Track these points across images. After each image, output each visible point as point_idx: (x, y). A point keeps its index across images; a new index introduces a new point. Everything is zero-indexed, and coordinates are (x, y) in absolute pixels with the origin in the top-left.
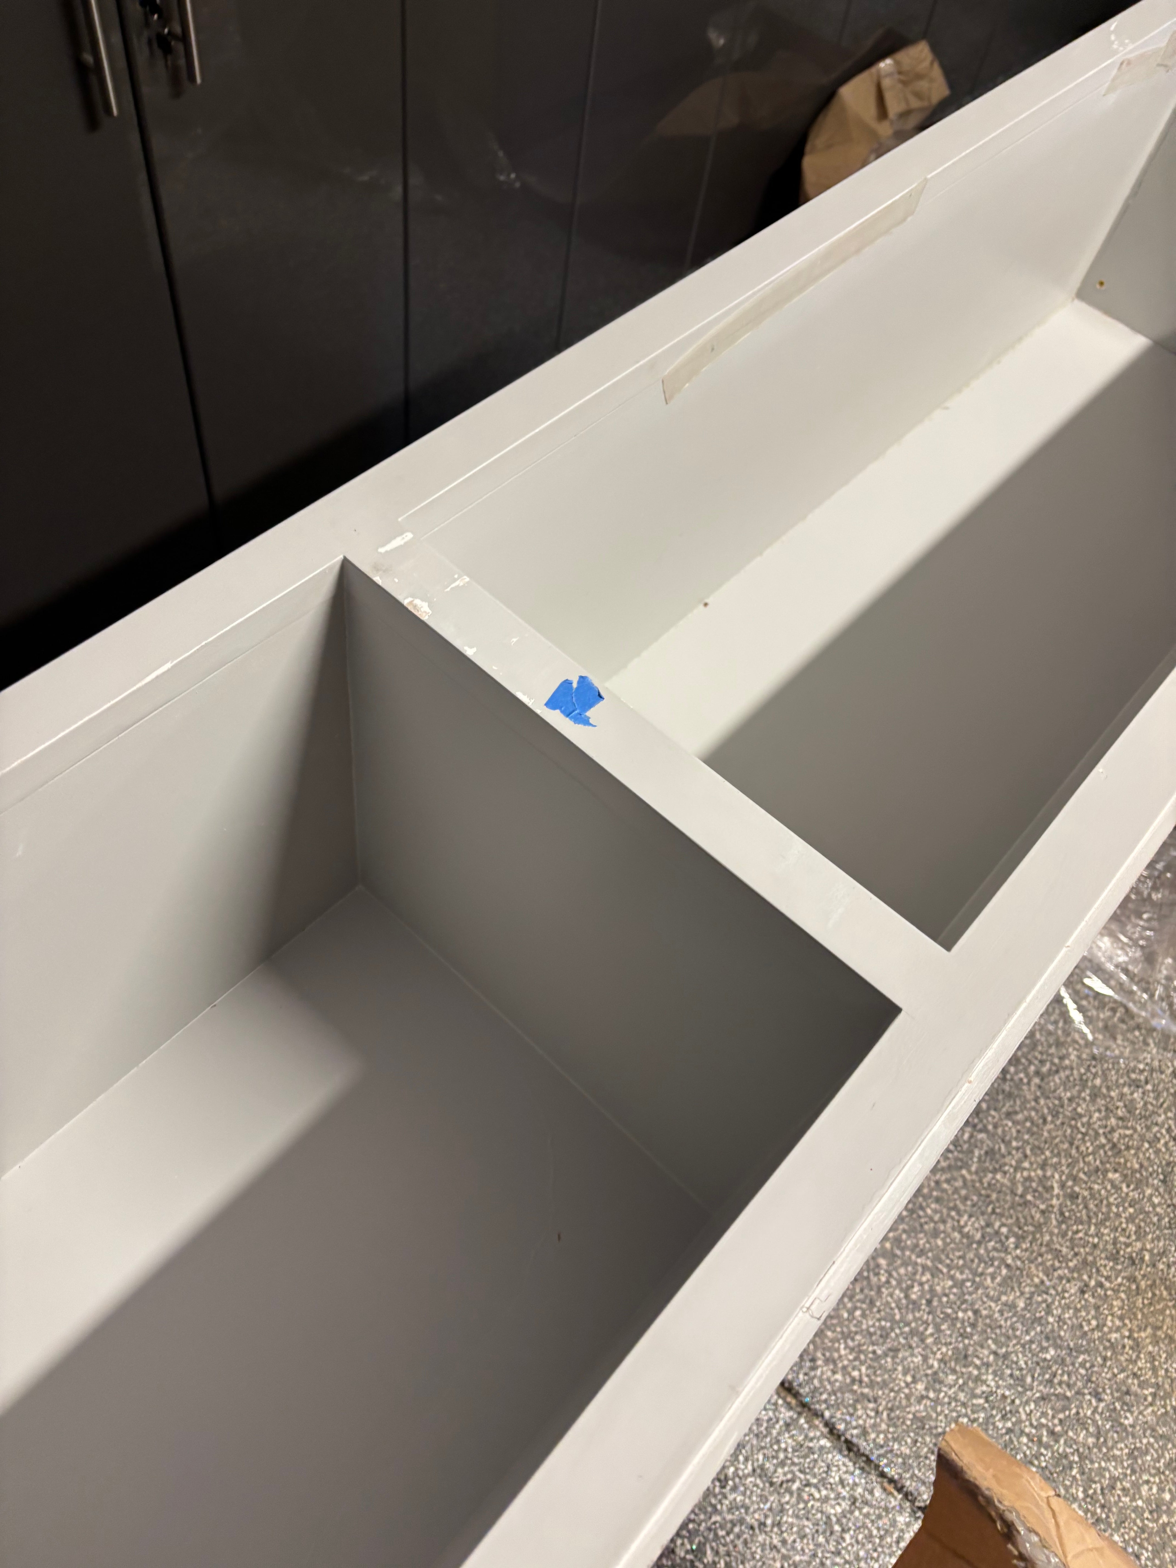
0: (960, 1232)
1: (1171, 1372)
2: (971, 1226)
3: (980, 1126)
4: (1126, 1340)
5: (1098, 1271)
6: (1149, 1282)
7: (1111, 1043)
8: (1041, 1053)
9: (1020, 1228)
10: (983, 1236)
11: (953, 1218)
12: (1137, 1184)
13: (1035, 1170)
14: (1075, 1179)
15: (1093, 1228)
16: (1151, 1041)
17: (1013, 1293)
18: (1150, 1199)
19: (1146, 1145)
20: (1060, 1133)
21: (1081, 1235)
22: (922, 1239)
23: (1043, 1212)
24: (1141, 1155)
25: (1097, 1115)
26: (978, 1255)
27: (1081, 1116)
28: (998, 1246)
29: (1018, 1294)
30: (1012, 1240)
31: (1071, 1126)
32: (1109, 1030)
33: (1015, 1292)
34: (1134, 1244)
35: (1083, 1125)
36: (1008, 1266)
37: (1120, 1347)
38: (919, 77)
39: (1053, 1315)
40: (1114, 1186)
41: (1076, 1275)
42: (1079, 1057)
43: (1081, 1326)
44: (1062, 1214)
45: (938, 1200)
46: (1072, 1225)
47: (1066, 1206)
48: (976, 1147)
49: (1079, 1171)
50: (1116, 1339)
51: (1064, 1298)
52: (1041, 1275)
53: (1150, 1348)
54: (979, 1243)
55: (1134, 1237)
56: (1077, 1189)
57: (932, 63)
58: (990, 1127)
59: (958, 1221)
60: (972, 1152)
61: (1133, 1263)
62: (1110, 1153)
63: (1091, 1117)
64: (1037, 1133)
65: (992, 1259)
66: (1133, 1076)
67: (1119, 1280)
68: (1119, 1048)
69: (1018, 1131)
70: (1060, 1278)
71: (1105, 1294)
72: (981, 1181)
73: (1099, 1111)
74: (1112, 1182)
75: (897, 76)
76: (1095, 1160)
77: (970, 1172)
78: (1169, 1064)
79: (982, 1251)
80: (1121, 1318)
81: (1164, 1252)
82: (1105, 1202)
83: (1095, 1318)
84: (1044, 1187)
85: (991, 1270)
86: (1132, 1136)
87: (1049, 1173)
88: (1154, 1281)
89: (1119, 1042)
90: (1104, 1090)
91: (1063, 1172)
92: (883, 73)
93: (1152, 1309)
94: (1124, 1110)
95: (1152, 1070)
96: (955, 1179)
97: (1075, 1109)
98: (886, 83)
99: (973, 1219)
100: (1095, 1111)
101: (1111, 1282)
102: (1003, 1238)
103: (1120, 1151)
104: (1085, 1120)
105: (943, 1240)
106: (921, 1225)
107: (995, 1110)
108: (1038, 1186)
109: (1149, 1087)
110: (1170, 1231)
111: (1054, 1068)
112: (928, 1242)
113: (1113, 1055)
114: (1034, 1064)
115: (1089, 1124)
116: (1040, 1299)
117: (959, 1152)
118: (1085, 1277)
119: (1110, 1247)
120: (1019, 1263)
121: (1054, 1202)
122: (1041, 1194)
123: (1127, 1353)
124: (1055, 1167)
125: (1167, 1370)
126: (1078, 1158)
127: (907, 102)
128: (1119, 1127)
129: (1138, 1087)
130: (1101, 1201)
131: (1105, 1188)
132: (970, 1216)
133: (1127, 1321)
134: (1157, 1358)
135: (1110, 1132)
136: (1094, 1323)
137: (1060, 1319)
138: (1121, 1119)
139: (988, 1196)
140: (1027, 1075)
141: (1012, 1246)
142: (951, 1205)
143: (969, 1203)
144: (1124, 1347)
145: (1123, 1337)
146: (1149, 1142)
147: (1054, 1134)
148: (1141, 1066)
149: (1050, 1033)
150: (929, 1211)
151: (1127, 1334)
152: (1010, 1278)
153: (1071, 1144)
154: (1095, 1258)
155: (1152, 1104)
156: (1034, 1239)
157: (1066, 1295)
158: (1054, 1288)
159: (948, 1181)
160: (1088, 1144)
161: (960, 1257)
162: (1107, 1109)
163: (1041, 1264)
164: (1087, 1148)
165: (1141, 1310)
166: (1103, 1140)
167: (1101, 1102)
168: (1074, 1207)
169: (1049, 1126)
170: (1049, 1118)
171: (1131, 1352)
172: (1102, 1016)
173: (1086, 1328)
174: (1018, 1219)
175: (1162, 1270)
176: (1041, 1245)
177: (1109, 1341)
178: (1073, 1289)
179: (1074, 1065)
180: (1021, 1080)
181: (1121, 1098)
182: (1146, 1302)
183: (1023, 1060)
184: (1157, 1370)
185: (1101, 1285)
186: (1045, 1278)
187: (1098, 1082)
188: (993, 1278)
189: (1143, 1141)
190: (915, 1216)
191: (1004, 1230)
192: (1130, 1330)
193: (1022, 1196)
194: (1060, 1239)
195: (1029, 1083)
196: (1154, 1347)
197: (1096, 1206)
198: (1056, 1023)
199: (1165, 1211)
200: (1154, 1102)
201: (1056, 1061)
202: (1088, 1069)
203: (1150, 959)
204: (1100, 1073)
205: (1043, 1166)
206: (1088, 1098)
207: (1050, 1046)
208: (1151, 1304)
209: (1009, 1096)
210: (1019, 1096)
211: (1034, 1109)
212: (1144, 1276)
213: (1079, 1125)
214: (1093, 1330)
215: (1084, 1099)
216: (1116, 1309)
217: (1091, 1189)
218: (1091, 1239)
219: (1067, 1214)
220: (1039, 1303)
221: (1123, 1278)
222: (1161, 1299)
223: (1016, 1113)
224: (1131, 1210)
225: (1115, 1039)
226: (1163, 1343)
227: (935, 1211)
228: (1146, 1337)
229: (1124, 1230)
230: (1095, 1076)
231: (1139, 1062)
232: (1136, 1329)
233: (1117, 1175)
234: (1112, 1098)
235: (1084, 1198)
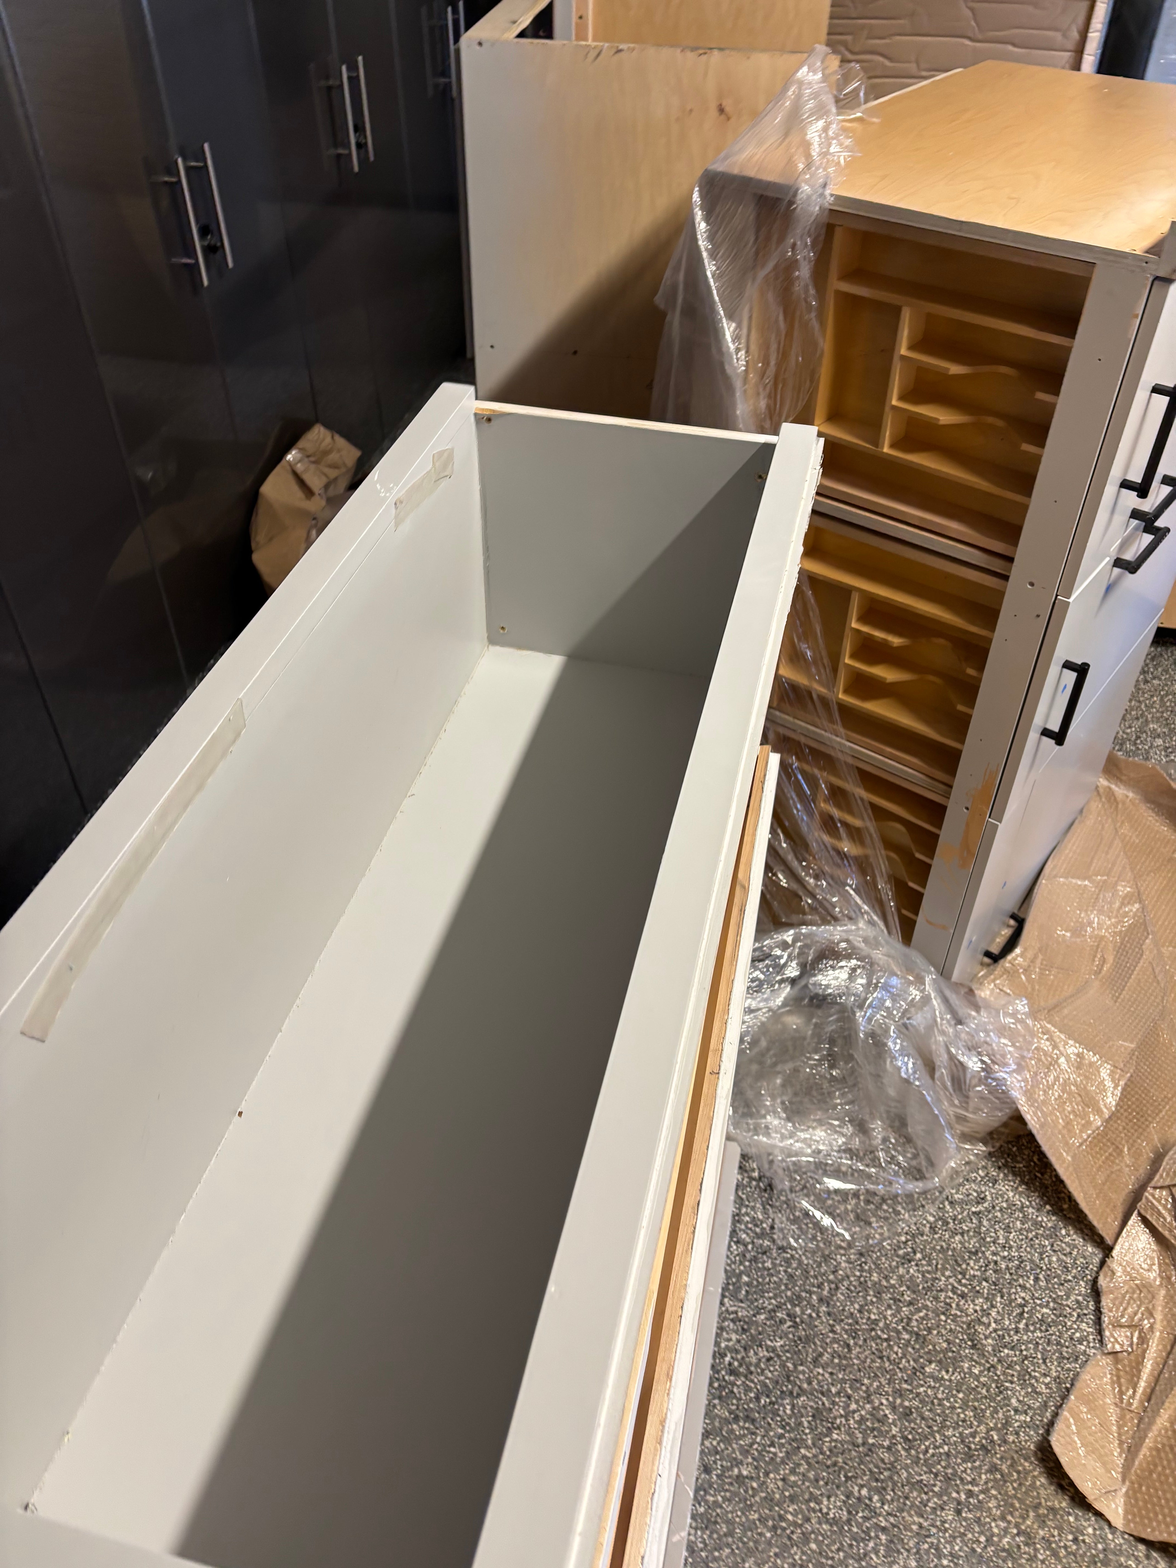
0: (827, 1522)
1: (1070, 1547)
2: (833, 1507)
3: (796, 1390)
4: (1017, 1539)
5: (962, 1479)
6: (1009, 1463)
7: (868, 1231)
8: (815, 1277)
9: (877, 1480)
10: (849, 1513)
11: (814, 1511)
12: (953, 1364)
13: (863, 1408)
14: (900, 1393)
15: (938, 1436)
16: (899, 1208)
17: (901, 1557)
18: (971, 1373)
19: (943, 1318)
20: (867, 1353)
21: (931, 1451)
22: (796, 1553)
23: (889, 1448)
24: (944, 1332)
25: (889, 1312)
26: (854, 1538)
27: (876, 1322)
28: (867, 1513)
29: (905, 1554)
30: (876, 1498)
31: (873, 1339)
32: (861, 1219)
33: (902, 1554)
34: (978, 1429)
35: (882, 1331)
36: (884, 1529)
37: (1015, 1550)
38: (326, 453)
39: (945, 1556)
40: (936, 1379)
41: (945, 1498)
42: (849, 1261)
43: (974, 1550)
44: (906, 1439)
45: (793, 1499)
46: (920, 1445)
47: (906, 1428)
48: (802, 1416)
49: (900, 1384)
50: (1008, 1543)
51: (946, 1530)
52: (916, 1519)
53: (1041, 1533)
54: (849, 1522)
55: (976, 1423)
56: (907, 1403)
57: (333, 437)
58: (805, 1386)
59: (821, 1510)
60: (800, 1424)
61: (988, 1451)
62: (917, 1346)
63: (885, 1318)
64: (846, 1366)
65: (867, 1532)
66: (901, 1252)
67: (983, 1477)
68: (878, 1230)
69: (831, 1374)
70: (934, 1509)
71: (979, 1501)
72: (822, 1453)
73: (889, 1307)
74: (932, 1376)
75: (306, 460)
76: (909, 1362)
77: (807, 1447)
78: (925, 1222)
79: (855, 1530)
80: (1003, 1518)
81: (1007, 1421)
82: (936, 1401)
83: (981, 1533)
84: (879, 1421)
85: (871, 1544)
86: (927, 1315)
87: (877, 1403)
88: (1012, 1458)
89: (874, 1225)
90: (884, 1283)
91: (887, 1393)
92: (293, 463)
93: (1024, 1490)
94: (908, 1293)
95: (914, 1236)
96: (799, 1465)
97: (869, 1318)
98: (299, 467)
99: (832, 1499)
100: (886, 1310)
101: (977, 1485)
102: (867, 1501)
103: (924, 1337)
104: (881, 1324)
105: (816, 1541)
106: (790, 1538)
107: (801, 1365)
108: (873, 1424)
109: (919, 1256)
110: (1002, 1396)
111: (833, 1286)
112: (803, 1553)
113: (876, 1241)
114: (814, 1292)
115: (887, 1326)
116: (926, 1546)
117: (789, 1432)
118: (954, 1495)
119: (960, 1447)
120: (892, 1520)
121: (894, 1430)
122: (880, 1431)
123: (1025, 1553)
124: (877, 1392)
125: (1066, 1547)
126: (894, 1369)
127: (326, 475)
128: (913, 1314)
129: (910, 1261)
130: (933, 1403)
131: (929, 1387)
132: (829, 1497)
133: (1009, 1518)
134: (1052, 1539)
135: (908, 1325)
136: (983, 1539)
137: (953, 1555)
138: (910, 1303)
139: (835, 1464)
140: (813, 1307)
141: (878, 1505)
142: (807, 1496)
143: (821, 1483)
144: (1019, 1547)
145: (1013, 1538)
146: (943, 1314)
147: (862, 1356)
148: (903, 1239)
149: (814, 1253)
150: (790, 1517)
151: (1015, 1531)
152: (891, 1541)
153: (881, 1358)
154: (953, 1468)
155: (929, 1272)
156: (895, 1484)
157: (947, 1525)
158: (933, 1525)
159: (793, 1472)
160: (896, 1348)
161: (839, 1550)
162: (895, 1300)
163: (911, 1507)
164: (896, 1353)
165: (1015, 1496)
166: (906, 1336)
167: (886, 1296)
168: (912, 1425)
169: (855, 1351)
170: (852, 1342)
171: (1027, 1549)
172: (849, 1207)
173: (979, 1550)
174: (870, 1471)
175: (1014, 1442)
176: (903, 1486)
177: (1004, 1550)
178: (949, 1515)
179: (849, 1273)
180: (810, 1316)
181: (902, 1281)
182: (1015, 1485)
183: (804, 1294)
184: (1058, 1553)
185: (970, 1494)
186: (921, 1520)
187: (875, 1277)
188: (877, 1553)
189: (938, 1316)
190: (779, 1532)
191: (864, 1492)
192: (1017, 1526)
193: (864, 1444)
194: (916, 1469)
195: (819, 1316)
196: (1043, 1529)
197: (930, 1410)
198: (814, 1238)
199: (989, 1378)
200: (930, 1268)
201: (831, 1277)
202: (862, 1270)
203: (862, 1128)
204: (873, 1267)
205: (868, 1399)
206: (874, 1300)
207: (819, 1266)
208: (1020, 1485)
209: (808, 1340)
210: (816, 1335)
211: (835, 1341)
212: (1001, 1459)
213: (879, 1333)
214: (985, 1547)
215: (872, 1302)
216: (994, 1510)
217: (918, 1394)
218: (941, 1450)
219: (910, 1437)
220: (927, 1552)
221: (986, 1474)
222: (1027, 1472)
223: (821, 1355)
224: (961, 1395)
225: (870, 1224)
226: (1050, 1520)
227: (795, 1514)
228: (1033, 1523)
229: (964, 1421)
230: (870, 1271)
231: (899, 1235)
232: (1020, 1521)
233: (933, 1366)
234: (893, 1286)
235: (917, 1408)
